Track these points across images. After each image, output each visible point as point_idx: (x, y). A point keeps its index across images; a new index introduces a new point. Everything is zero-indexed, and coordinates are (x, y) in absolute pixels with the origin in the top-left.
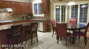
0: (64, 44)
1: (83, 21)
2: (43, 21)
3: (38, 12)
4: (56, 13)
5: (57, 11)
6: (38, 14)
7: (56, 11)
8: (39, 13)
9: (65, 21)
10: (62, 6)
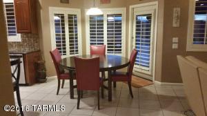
0: (91, 106)
1: (116, 50)
2: (24, 55)
4: (56, 32)
5: (59, 28)
7: (56, 28)
9: (77, 51)
10: (70, 17)
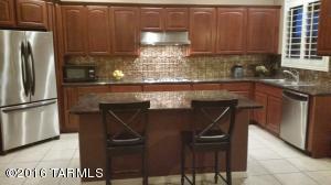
2: (311, 96)
3: (303, 49)
6: (302, 54)
8: (307, 53)
